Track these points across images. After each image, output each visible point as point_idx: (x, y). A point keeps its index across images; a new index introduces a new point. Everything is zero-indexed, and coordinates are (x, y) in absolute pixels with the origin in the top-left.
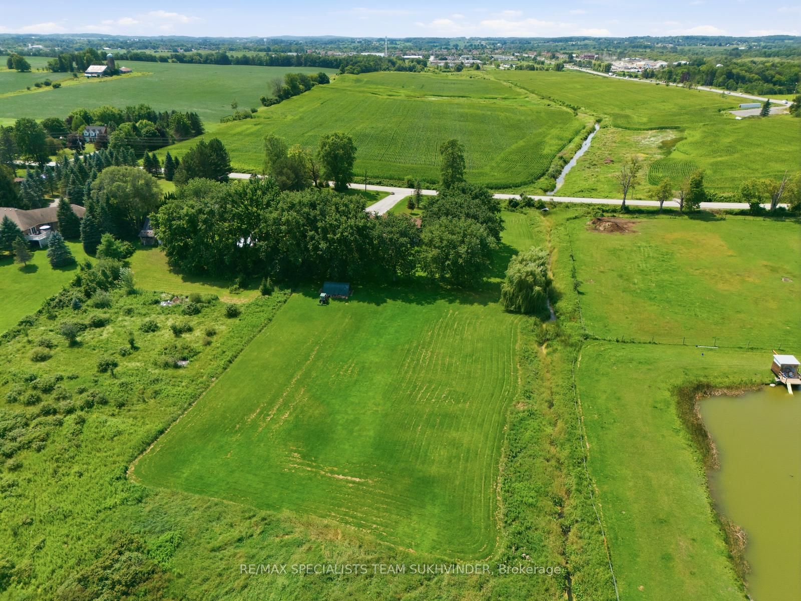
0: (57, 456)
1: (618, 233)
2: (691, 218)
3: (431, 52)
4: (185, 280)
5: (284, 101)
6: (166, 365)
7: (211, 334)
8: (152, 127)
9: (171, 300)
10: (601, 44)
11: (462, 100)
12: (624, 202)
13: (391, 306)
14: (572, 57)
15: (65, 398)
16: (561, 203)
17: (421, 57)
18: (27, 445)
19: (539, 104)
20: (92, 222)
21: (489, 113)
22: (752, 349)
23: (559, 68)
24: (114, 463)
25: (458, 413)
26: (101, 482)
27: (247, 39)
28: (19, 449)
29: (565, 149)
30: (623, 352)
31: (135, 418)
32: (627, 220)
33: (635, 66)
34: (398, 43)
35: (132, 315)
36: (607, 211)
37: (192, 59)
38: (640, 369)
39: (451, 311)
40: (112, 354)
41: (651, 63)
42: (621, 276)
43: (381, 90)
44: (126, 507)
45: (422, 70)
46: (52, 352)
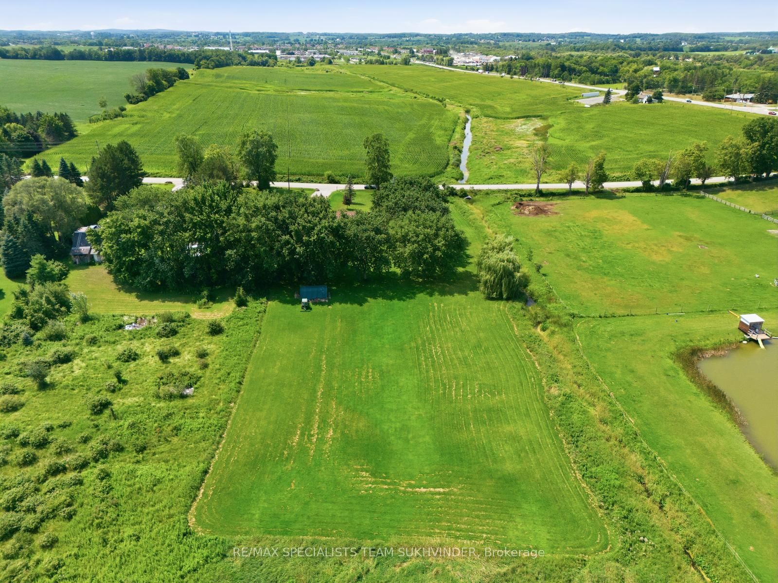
0: (97, 521)
1: (543, 216)
2: (598, 198)
3: (275, 47)
4: (141, 297)
5: (150, 99)
6: (171, 397)
7: (202, 355)
8: (24, 131)
9: (136, 323)
10: (431, 40)
11: (331, 94)
12: (538, 187)
13: (375, 306)
14: (413, 52)
15: (68, 451)
16: (480, 191)
17: (267, 51)
18: (52, 514)
19: (405, 97)
20: (15, 243)
21: (367, 106)
22: (712, 311)
23: (406, 62)
24: (170, 516)
25: (499, 405)
26: (167, 542)
27: (69, 32)
28: (42, 520)
29: (453, 139)
30: (611, 327)
31: (167, 461)
32: (545, 203)
33: (471, 60)
34: (237, 37)
35: (98, 344)
36: (524, 196)
37: (17, 55)
38: (635, 341)
39: (436, 304)
40: (99, 392)
41: (484, 57)
42: (568, 256)
43: (247, 85)
44: (213, 566)
45: (275, 64)
46: (22, 399)
